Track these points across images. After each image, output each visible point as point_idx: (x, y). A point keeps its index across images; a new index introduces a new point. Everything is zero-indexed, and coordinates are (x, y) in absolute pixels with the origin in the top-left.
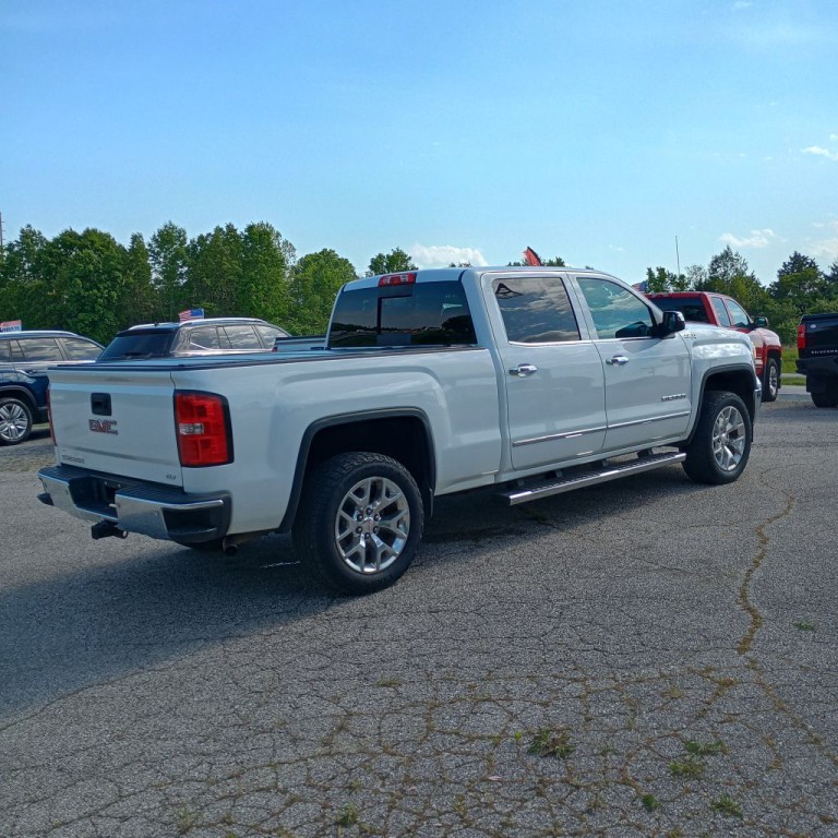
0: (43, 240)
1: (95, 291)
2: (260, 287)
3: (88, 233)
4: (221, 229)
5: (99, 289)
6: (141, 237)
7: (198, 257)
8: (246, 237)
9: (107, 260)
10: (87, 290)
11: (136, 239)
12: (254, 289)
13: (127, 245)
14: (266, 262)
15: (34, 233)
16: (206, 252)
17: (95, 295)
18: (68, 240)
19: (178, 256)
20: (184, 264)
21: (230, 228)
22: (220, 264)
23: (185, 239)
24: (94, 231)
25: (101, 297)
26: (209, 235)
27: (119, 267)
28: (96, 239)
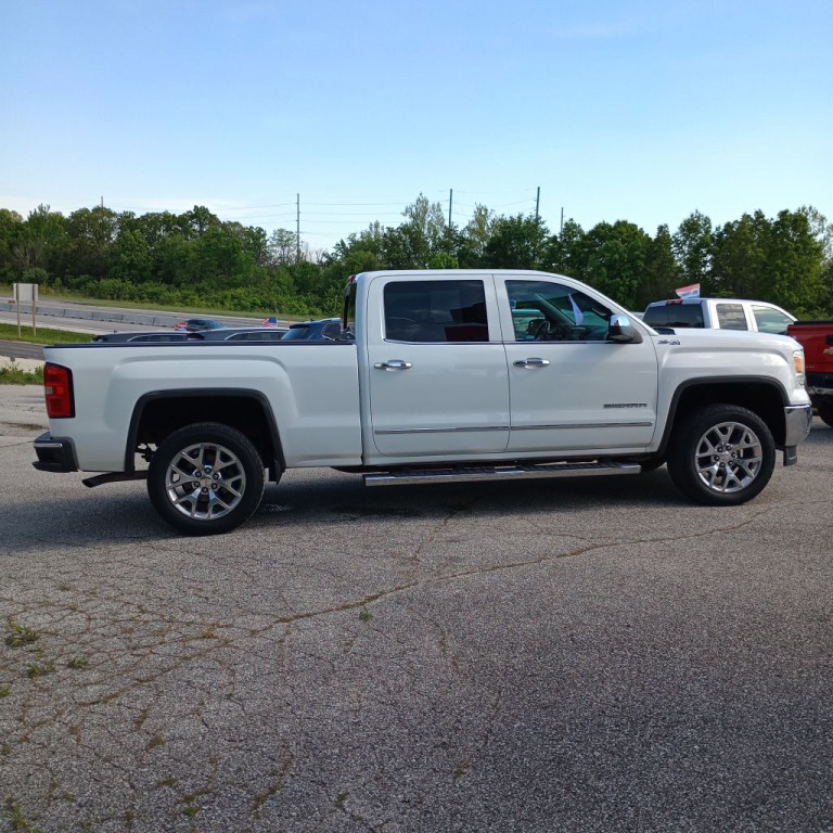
0: (581, 231)
1: (618, 279)
2: (785, 276)
3: (618, 224)
4: (749, 216)
5: (621, 278)
6: (666, 226)
7: (722, 244)
8: (776, 223)
9: (633, 249)
10: (612, 278)
11: (661, 229)
12: (778, 277)
13: (653, 235)
14: (796, 249)
15: (575, 226)
16: (731, 240)
17: (618, 283)
18: (602, 231)
19: (703, 244)
20: (708, 252)
21: (759, 215)
22: (744, 251)
23: (710, 227)
24: (625, 223)
25: (623, 285)
26: (736, 221)
27: (642, 256)
28: (624, 230)
